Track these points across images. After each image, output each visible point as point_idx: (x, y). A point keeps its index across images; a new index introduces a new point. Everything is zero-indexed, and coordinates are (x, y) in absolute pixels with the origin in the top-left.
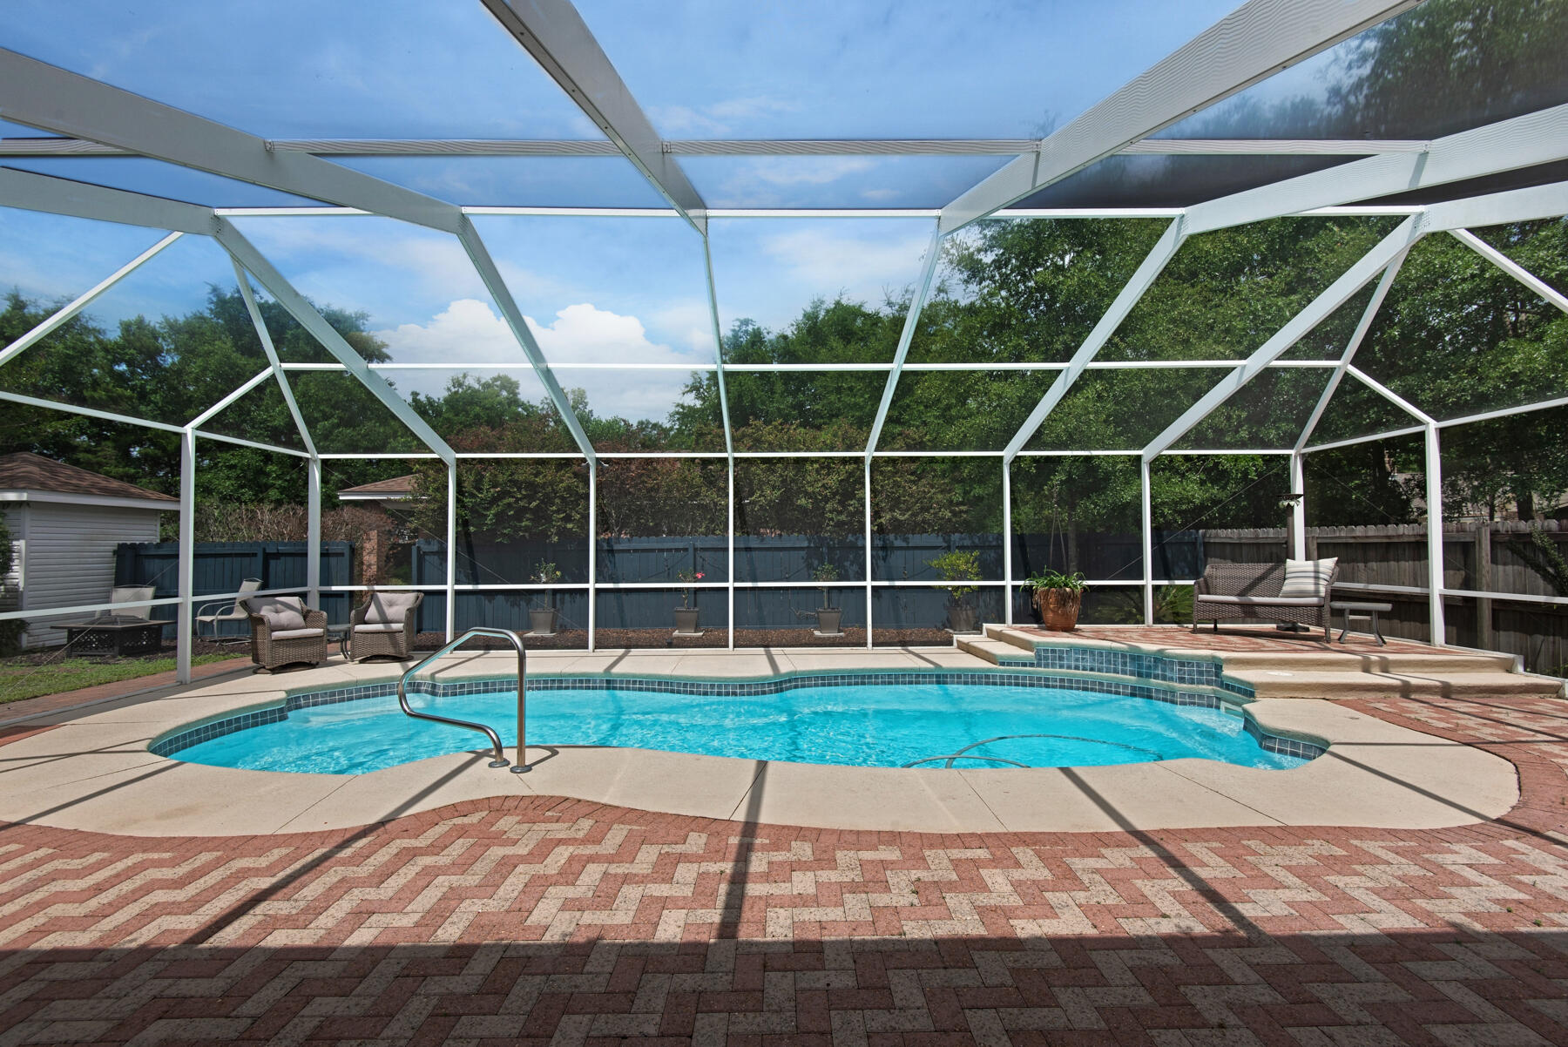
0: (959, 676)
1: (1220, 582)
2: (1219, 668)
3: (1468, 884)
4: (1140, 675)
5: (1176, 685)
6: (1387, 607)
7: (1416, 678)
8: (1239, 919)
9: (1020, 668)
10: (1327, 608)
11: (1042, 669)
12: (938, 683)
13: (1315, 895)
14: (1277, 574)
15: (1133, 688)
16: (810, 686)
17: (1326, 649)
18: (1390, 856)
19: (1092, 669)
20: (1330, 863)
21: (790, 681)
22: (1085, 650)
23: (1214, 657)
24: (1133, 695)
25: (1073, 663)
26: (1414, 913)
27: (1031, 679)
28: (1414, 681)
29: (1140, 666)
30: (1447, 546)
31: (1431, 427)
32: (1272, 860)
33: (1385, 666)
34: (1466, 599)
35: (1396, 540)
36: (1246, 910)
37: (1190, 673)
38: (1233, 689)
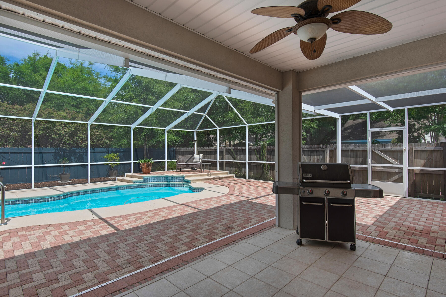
0: (122, 188)
1: (181, 160)
2: (184, 178)
3: (224, 200)
4: (168, 181)
5: (175, 183)
6: (211, 164)
7: (216, 176)
8: (199, 209)
9: (139, 183)
10: (201, 164)
11: (145, 183)
12: (116, 190)
13: (207, 205)
14: (193, 158)
15: (166, 185)
16: (74, 196)
17: (201, 173)
18: (215, 200)
19: (157, 182)
20: (208, 202)
21: (68, 195)
22: (155, 177)
23: (183, 176)
24: (166, 186)
25: (152, 181)
26: (219, 204)
27: (142, 186)
28: (215, 177)
29: (168, 180)
30: (220, 151)
31: (218, 128)
32: (201, 203)
33: (211, 175)
34: (222, 161)
36: (200, 208)
37: (178, 180)
38: (187, 182)
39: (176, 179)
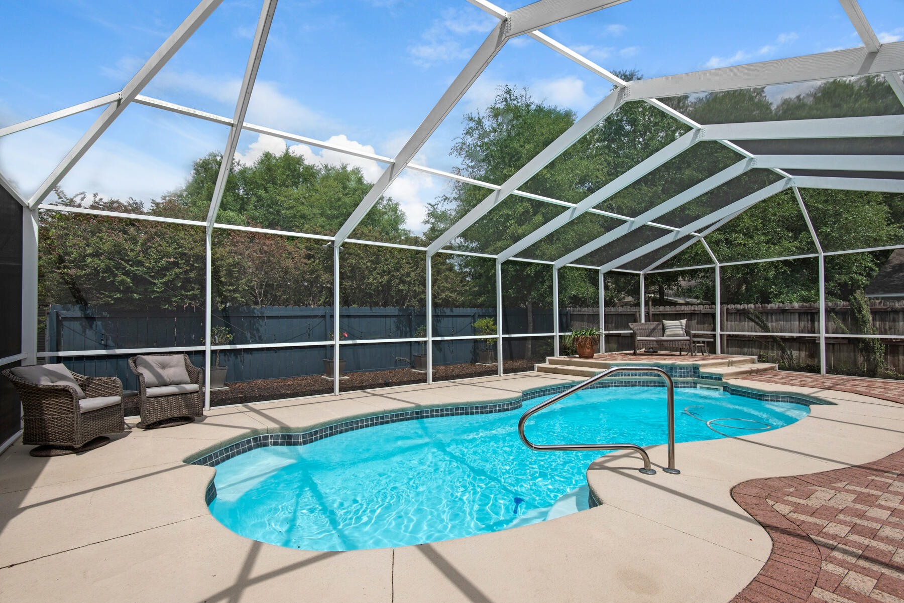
2: (697, 369)
10: (691, 341)
23: (696, 364)
31: (718, 265)
35: (681, 312)
37: (684, 372)
38: (707, 378)
39: (678, 371)
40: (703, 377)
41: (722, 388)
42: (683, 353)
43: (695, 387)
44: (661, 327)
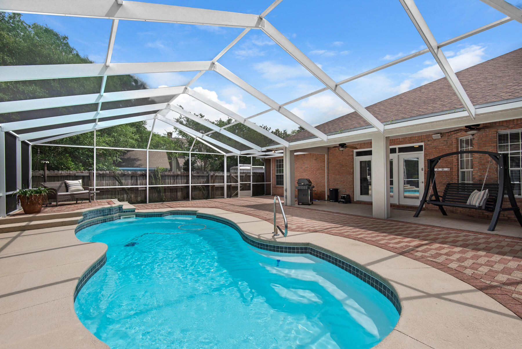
5: (114, 215)
15: (102, 220)
19: (93, 218)
22: (91, 212)
29: (104, 213)
38: (127, 212)
39: (114, 210)
40: (124, 212)
41: (135, 216)
42: (78, 202)
43: (120, 219)
44: (64, 185)
